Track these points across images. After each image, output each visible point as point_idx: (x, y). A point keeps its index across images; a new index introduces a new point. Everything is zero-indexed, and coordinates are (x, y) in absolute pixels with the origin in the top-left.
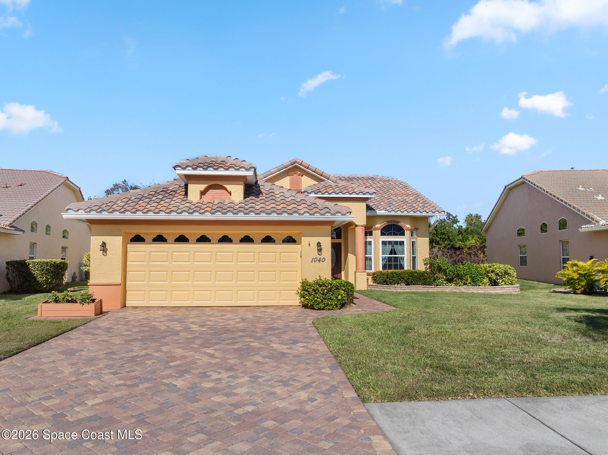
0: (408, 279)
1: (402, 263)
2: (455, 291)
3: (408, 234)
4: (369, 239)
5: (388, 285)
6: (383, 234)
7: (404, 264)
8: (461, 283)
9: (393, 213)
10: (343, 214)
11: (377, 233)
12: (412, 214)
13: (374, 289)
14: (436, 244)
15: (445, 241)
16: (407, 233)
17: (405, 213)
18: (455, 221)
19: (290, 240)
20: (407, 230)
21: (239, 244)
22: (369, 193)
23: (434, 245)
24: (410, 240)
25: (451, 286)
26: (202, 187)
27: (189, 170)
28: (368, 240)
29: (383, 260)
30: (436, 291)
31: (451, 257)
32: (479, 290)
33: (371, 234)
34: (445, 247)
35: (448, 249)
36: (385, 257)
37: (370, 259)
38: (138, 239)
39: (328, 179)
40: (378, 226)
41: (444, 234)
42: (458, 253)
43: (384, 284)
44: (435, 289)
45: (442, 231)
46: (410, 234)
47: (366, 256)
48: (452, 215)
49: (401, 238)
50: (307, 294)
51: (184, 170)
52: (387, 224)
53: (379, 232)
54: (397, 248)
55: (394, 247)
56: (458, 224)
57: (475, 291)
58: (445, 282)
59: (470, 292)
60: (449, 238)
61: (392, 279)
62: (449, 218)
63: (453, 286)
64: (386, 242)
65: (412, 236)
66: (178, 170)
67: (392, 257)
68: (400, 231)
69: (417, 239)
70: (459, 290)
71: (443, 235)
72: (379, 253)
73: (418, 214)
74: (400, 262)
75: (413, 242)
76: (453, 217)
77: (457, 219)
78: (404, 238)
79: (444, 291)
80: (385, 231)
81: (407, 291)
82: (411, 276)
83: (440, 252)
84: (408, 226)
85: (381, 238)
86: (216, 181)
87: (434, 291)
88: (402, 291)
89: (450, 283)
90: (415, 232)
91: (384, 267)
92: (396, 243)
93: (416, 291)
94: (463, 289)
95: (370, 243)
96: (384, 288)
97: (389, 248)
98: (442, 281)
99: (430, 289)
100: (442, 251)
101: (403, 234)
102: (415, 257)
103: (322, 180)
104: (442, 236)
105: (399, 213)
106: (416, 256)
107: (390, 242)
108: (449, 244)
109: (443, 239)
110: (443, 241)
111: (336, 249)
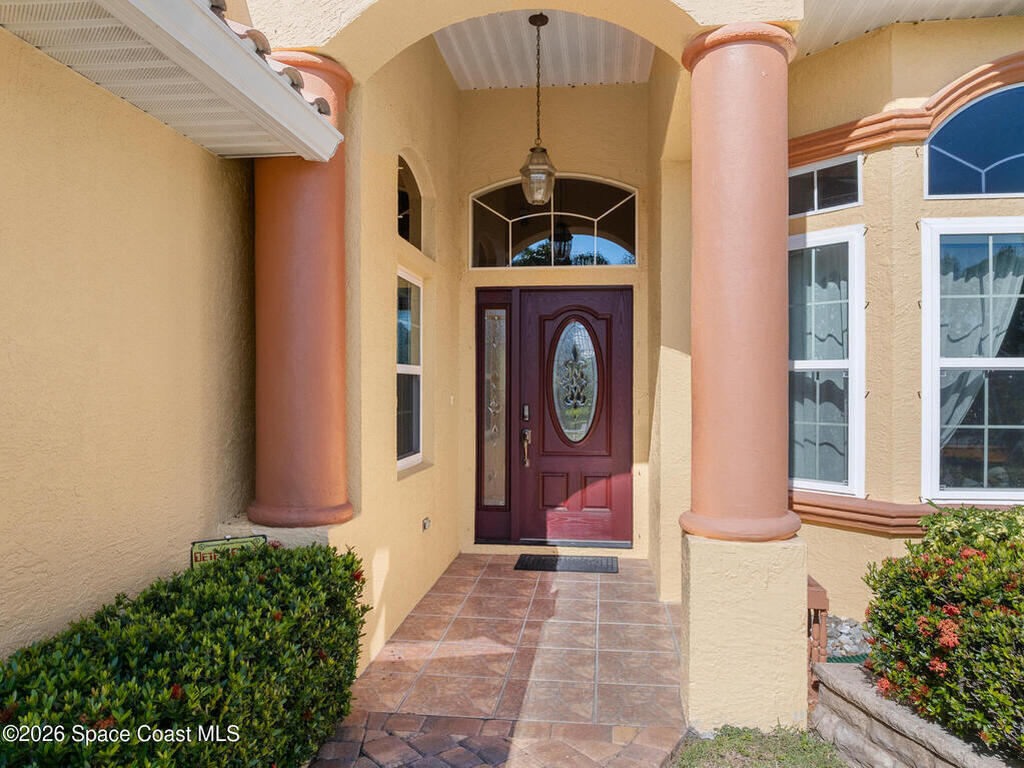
6: (947, 179)
11: (895, 176)
28: (817, 239)
29: (945, 395)
33: (839, 187)
36: (970, 374)
37: (835, 394)
40: (903, 107)
53: (912, 163)
80: (971, 156)
85: (938, 214)
95: (834, 263)
107: (1013, 250)
111: (600, 327)
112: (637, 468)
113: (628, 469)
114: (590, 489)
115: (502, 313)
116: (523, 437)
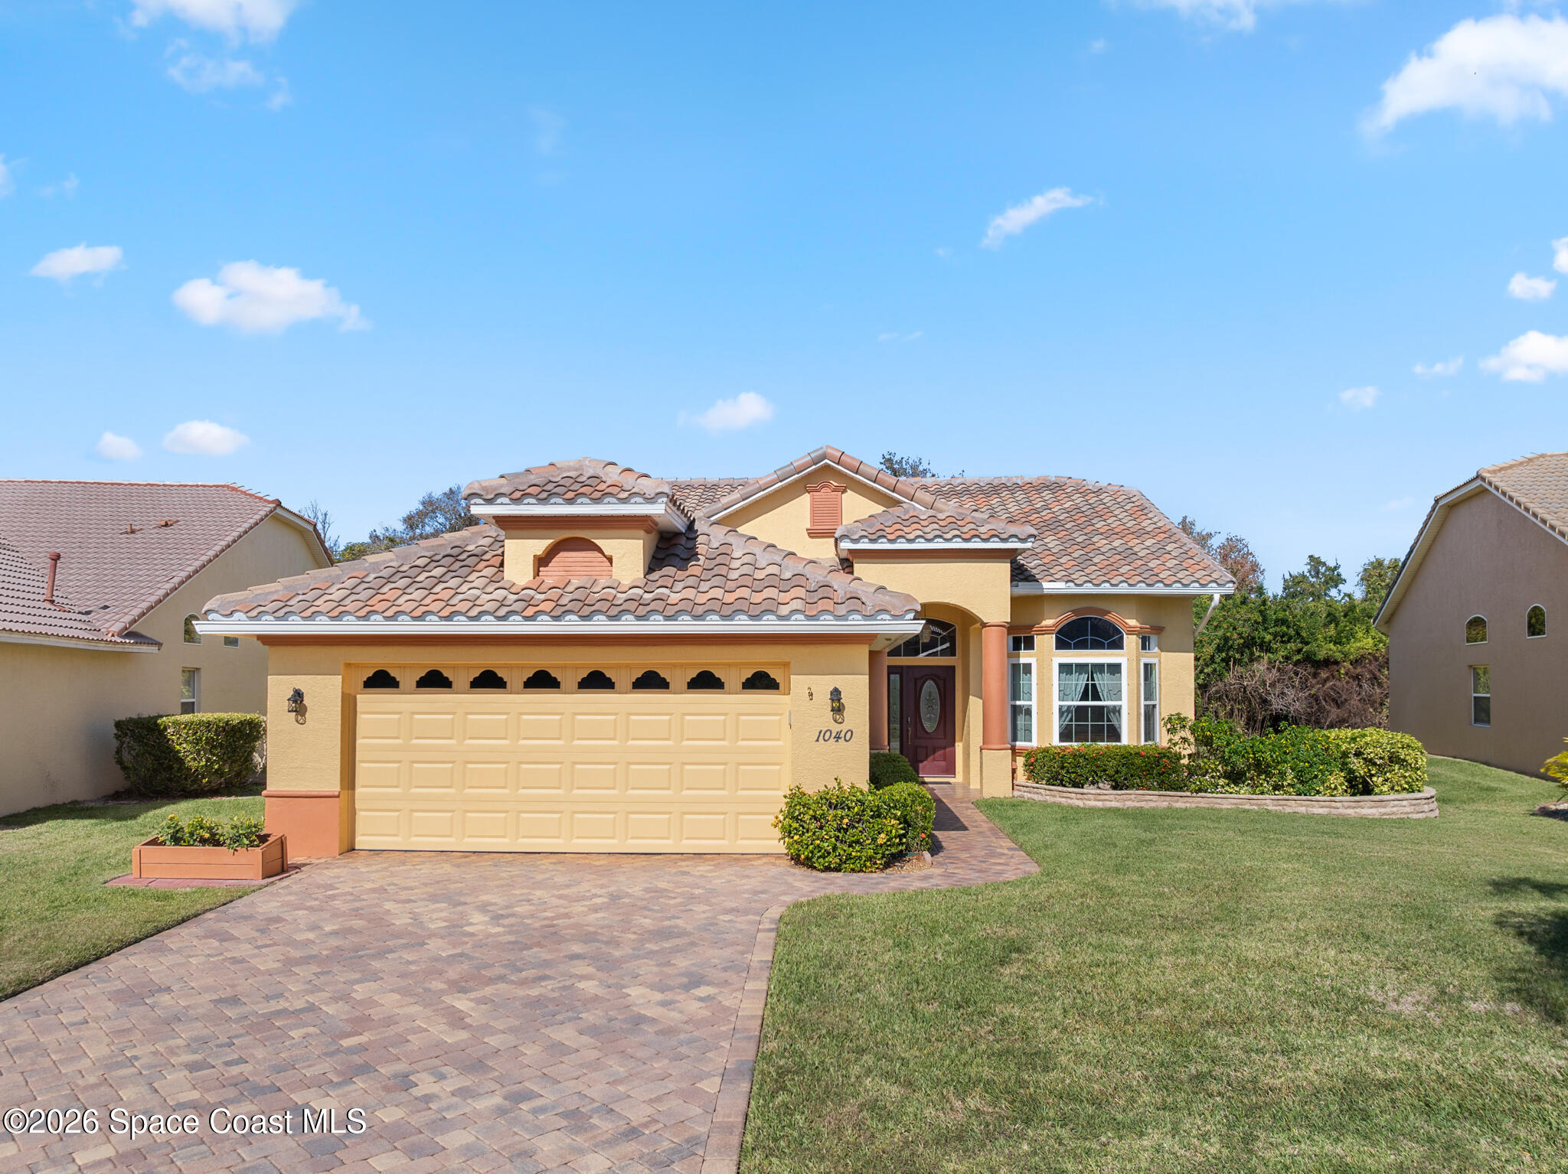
0: (1117, 772)
1: (1115, 723)
2: (1247, 807)
3: (1134, 645)
4: (1025, 657)
5: (1064, 786)
6: (1061, 644)
7: (1120, 725)
8: (1265, 785)
9: (1088, 589)
10: (895, 617)
11: (1045, 642)
12: (1142, 589)
13: (1029, 795)
14: (1261, 650)
15: (1289, 641)
16: (1131, 642)
17: (1124, 589)
18: (1334, 578)
19: (761, 682)
20: (1130, 633)
21: (630, 693)
22: (1015, 536)
23: (1257, 654)
24: (1138, 661)
25: (1238, 792)
26: (539, 545)
27: (502, 504)
28: (1023, 660)
29: (1061, 714)
30: (1194, 805)
31: (1304, 685)
32: (1313, 807)
33: (1029, 644)
34: (1287, 658)
35: (1296, 663)
36: (1069, 707)
37: (1028, 712)
38: (381, 680)
39: (912, 500)
40: (1048, 622)
41: (1283, 622)
42: (1324, 674)
43: (1053, 785)
44: (1190, 800)
45: (1281, 615)
46: (1137, 644)
47: (1018, 703)
48: (1324, 564)
49: (1111, 655)
50: (796, 829)
51: (492, 504)
52: (1075, 618)
53: (1052, 639)
54: (1102, 681)
55: (1093, 679)
56: (1341, 586)
57: (1303, 810)
58: (1222, 782)
59: (1288, 810)
60: (1298, 634)
61: (1073, 773)
62: (1318, 572)
63: (1244, 791)
64: (1070, 666)
65: (1144, 648)
66: (475, 504)
67: (1087, 707)
68: (1109, 638)
69: (1159, 657)
70: (1257, 805)
71: (1282, 624)
72: (1051, 695)
73: (1159, 590)
74: (1109, 720)
75: (1146, 665)
76: (1329, 569)
77: (1339, 575)
78: (1123, 655)
79: (1217, 806)
80: (1068, 638)
81: (1114, 804)
82: (1124, 765)
83: (1274, 671)
84: (1132, 622)
85: (1057, 656)
86: (575, 529)
87: (1188, 805)
88: (1100, 804)
89: (1236, 784)
90: (1154, 639)
91: (1065, 735)
92: (1099, 668)
93: (1138, 805)
94: (1270, 802)
95: (1028, 668)
96: (1054, 796)
97: (1081, 681)
98: (1212, 777)
99: (1177, 801)
100: (1279, 669)
101: (1118, 644)
102: (1154, 706)
103: (898, 503)
104: (1278, 629)
105: (1106, 589)
106: (1156, 702)
107: (1081, 668)
108: (1299, 651)
109: (1282, 637)
110: (1282, 642)
111: (941, 683)
112: (956, 744)
113: (954, 745)
114: (936, 754)
115: (898, 676)
116: (908, 730)
